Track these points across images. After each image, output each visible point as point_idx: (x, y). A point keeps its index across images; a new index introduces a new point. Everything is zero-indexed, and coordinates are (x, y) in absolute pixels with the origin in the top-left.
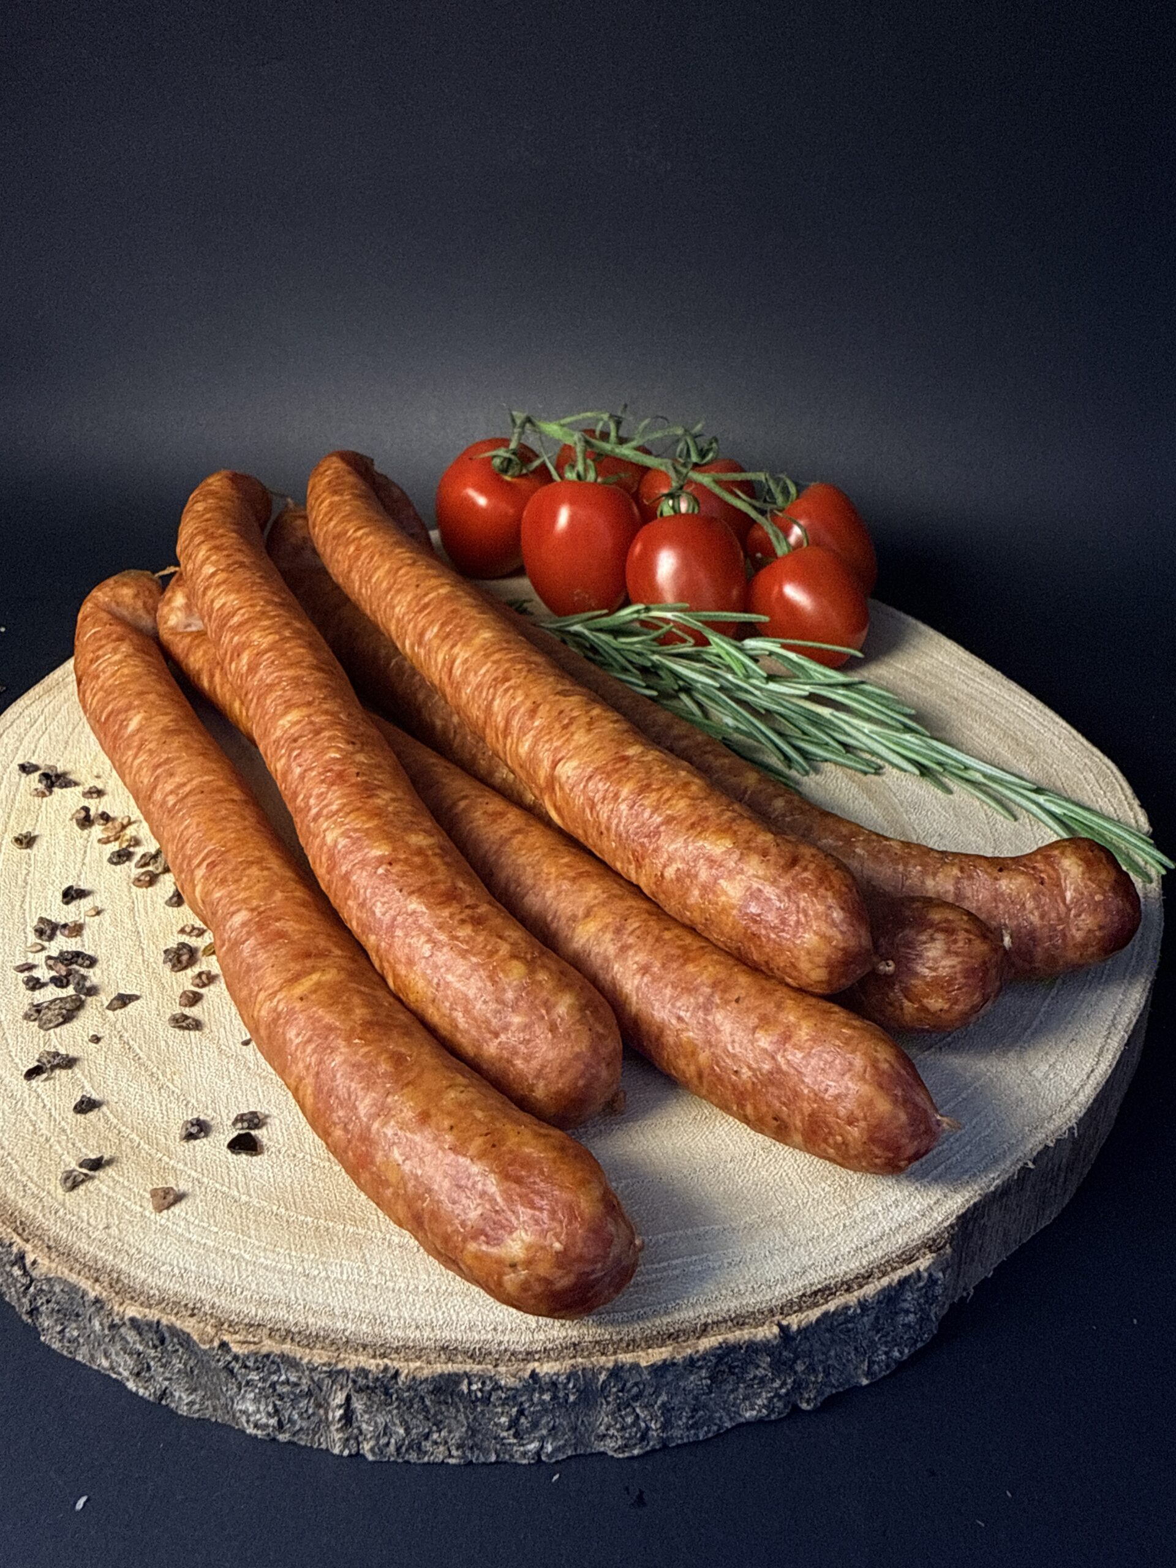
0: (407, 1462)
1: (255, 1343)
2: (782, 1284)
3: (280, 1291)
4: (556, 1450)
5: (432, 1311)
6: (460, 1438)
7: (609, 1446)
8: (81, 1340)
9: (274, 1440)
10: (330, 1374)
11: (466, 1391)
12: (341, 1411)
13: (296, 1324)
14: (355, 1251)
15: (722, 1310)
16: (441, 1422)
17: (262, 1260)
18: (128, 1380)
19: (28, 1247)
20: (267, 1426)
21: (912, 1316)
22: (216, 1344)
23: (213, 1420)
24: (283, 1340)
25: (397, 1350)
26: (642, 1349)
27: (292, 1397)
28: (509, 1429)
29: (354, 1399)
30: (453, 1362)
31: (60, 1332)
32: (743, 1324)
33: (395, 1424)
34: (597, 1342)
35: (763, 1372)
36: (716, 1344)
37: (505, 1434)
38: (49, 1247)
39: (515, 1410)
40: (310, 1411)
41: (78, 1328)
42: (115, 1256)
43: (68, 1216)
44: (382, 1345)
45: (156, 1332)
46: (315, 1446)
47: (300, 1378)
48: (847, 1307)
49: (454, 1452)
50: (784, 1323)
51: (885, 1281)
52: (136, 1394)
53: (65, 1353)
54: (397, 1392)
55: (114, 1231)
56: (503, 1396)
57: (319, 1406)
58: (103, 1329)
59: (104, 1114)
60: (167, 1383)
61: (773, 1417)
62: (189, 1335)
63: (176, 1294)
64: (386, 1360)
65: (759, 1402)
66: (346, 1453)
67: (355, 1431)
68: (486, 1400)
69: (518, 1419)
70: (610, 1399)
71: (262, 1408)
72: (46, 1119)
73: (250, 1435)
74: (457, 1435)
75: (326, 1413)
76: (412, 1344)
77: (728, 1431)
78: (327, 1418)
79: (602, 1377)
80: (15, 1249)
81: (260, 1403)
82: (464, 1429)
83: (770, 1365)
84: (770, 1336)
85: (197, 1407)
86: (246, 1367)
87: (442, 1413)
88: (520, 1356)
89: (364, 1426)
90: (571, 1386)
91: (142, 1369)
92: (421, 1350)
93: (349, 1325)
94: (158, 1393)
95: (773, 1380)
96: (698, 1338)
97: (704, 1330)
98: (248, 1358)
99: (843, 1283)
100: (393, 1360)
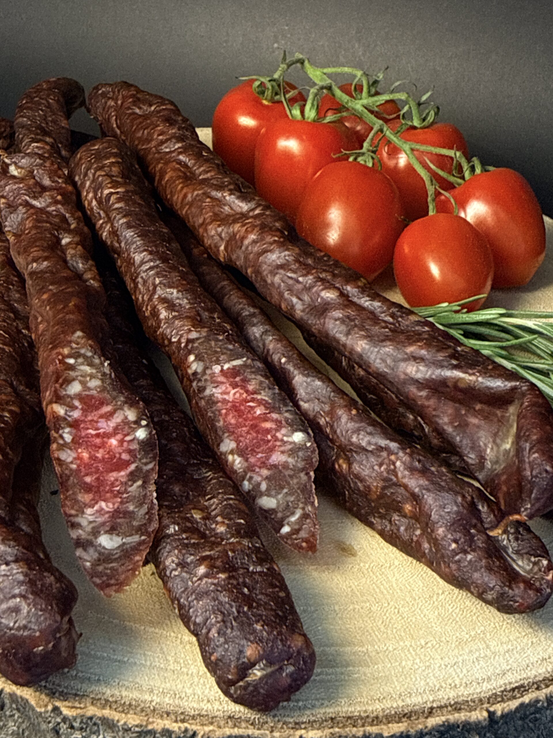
1: (81, 708)
2: (488, 682)
15: (443, 698)
22: (50, 708)
24: (104, 707)
25: (193, 717)
26: (384, 724)
30: (239, 727)
32: (460, 709)
34: (349, 718)
36: (441, 723)
44: (182, 713)
48: (537, 701)
50: (492, 709)
62: (27, 700)
64: (186, 725)
76: (206, 713)
84: (480, 718)
86: (72, 727)
88: (290, 725)
92: (213, 718)
93: (155, 698)
96: (427, 718)
97: (431, 712)
98: (75, 719)
99: (533, 683)
100: (191, 724)
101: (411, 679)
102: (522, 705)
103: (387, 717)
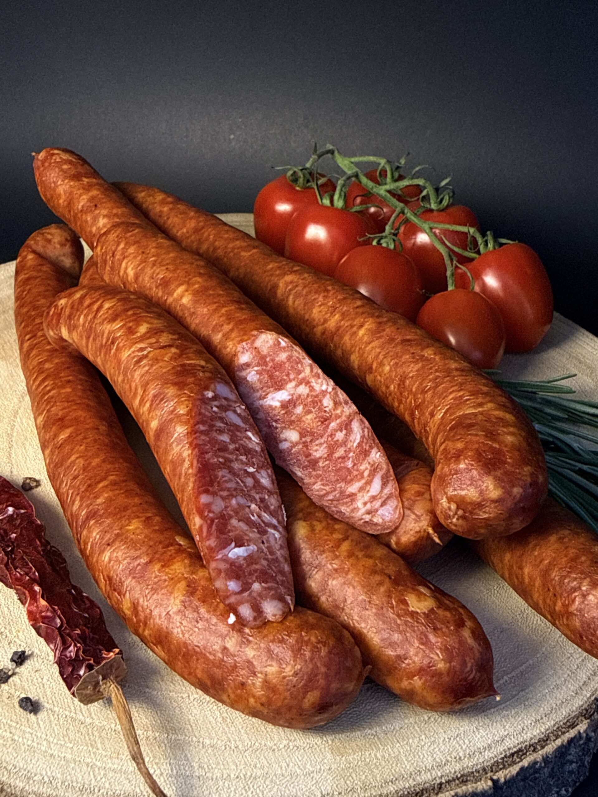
51: (559, 742)
101: (419, 757)
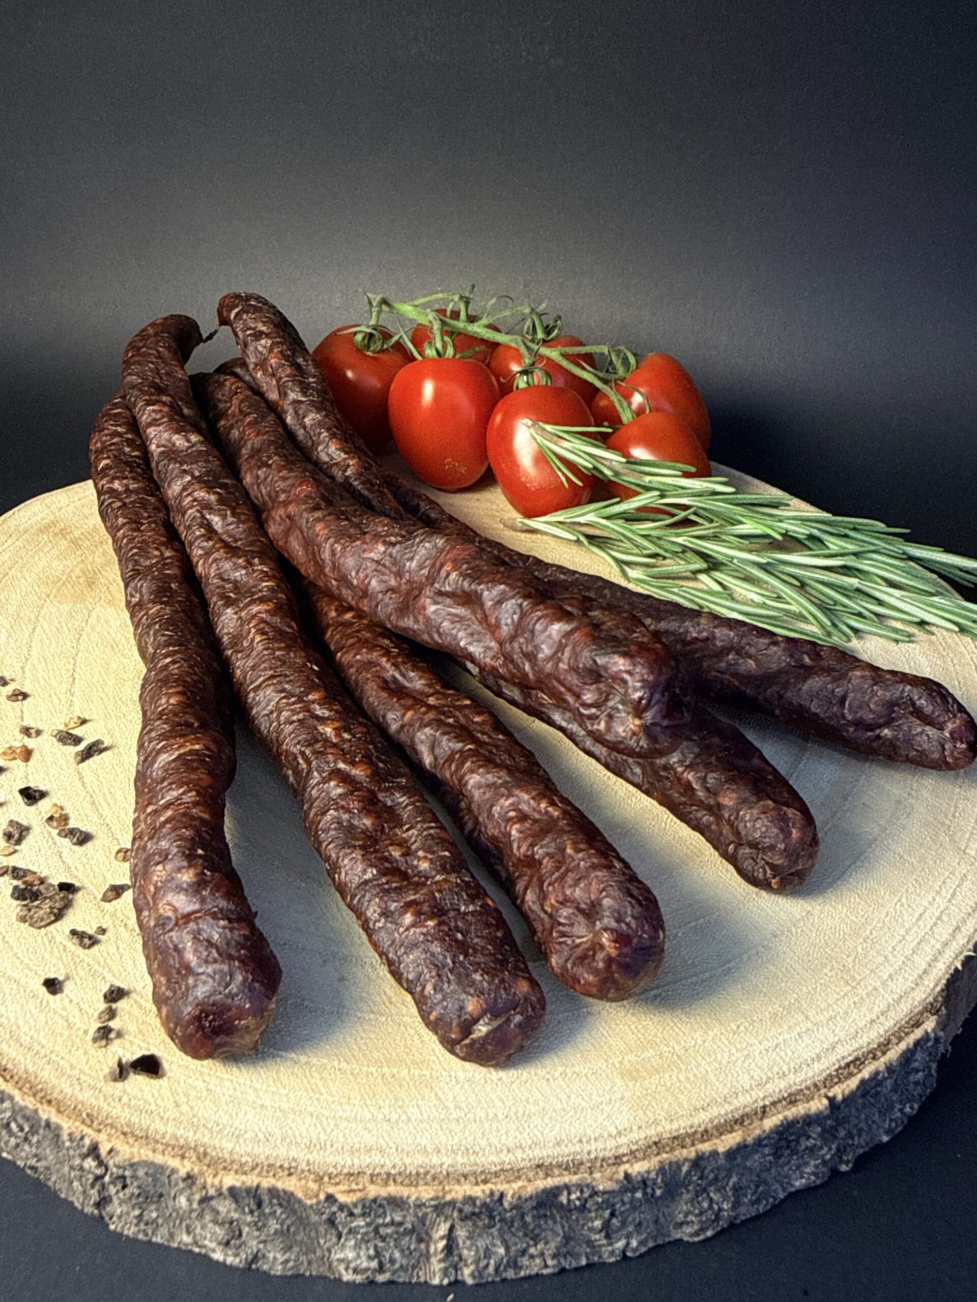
0: (504, 1280)
1: (360, 1190)
2: (819, 1061)
3: (368, 1139)
4: (641, 1243)
5: (517, 1133)
6: (556, 1247)
7: (686, 1234)
8: (160, 1221)
9: (372, 1282)
10: (436, 1208)
11: (565, 1202)
12: (444, 1242)
13: (394, 1167)
14: (427, 1091)
15: (774, 1092)
16: (538, 1235)
17: (340, 1113)
18: (214, 1251)
19: (102, 1137)
20: (367, 1270)
21: (921, 1074)
22: (322, 1197)
23: (308, 1274)
24: (386, 1183)
25: (496, 1175)
26: (716, 1137)
27: (395, 1236)
28: (601, 1231)
29: (458, 1227)
30: (553, 1177)
31: (136, 1217)
32: (796, 1101)
33: (495, 1245)
34: (675, 1138)
35: (812, 1141)
36: (779, 1123)
37: (597, 1237)
38: (124, 1134)
39: (608, 1212)
40: (412, 1247)
41: (157, 1210)
42: (195, 1132)
43: (133, 1103)
44: (482, 1172)
45: (254, 1197)
46: (414, 1280)
47: (404, 1217)
48: (877, 1073)
49: (550, 1262)
50: (830, 1094)
52: (224, 1263)
53: (141, 1236)
54: (500, 1214)
55: (185, 1108)
56: (600, 1200)
57: (420, 1240)
58: (191, 1204)
59: (136, 1002)
60: (261, 1246)
61: (818, 1182)
62: (292, 1194)
63: (267, 1158)
64: (489, 1186)
65: (808, 1170)
66: (446, 1282)
67: (456, 1259)
68: (583, 1208)
69: (609, 1220)
70: (691, 1188)
71: (362, 1253)
72: (77, 1014)
73: (348, 1283)
74: (553, 1245)
75: (428, 1246)
76: (509, 1166)
77: (782, 1201)
78: (428, 1251)
79: (685, 1169)
80: (87, 1142)
81: (360, 1248)
82: (559, 1239)
83: (820, 1135)
84: (821, 1107)
85: (291, 1264)
86: (351, 1214)
87: (540, 1227)
88: (610, 1162)
89: (465, 1252)
90: (659, 1180)
91: (233, 1238)
92: (518, 1171)
93: (444, 1159)
94: (250, 1257)
95: (821, 1148)
96: (761, 1119)
97: (764, 1112)
98: (355, 1205)
99: (868, 1053)
100: (495, 1184)
102: (863, 1082)
103: (717, 1128)
